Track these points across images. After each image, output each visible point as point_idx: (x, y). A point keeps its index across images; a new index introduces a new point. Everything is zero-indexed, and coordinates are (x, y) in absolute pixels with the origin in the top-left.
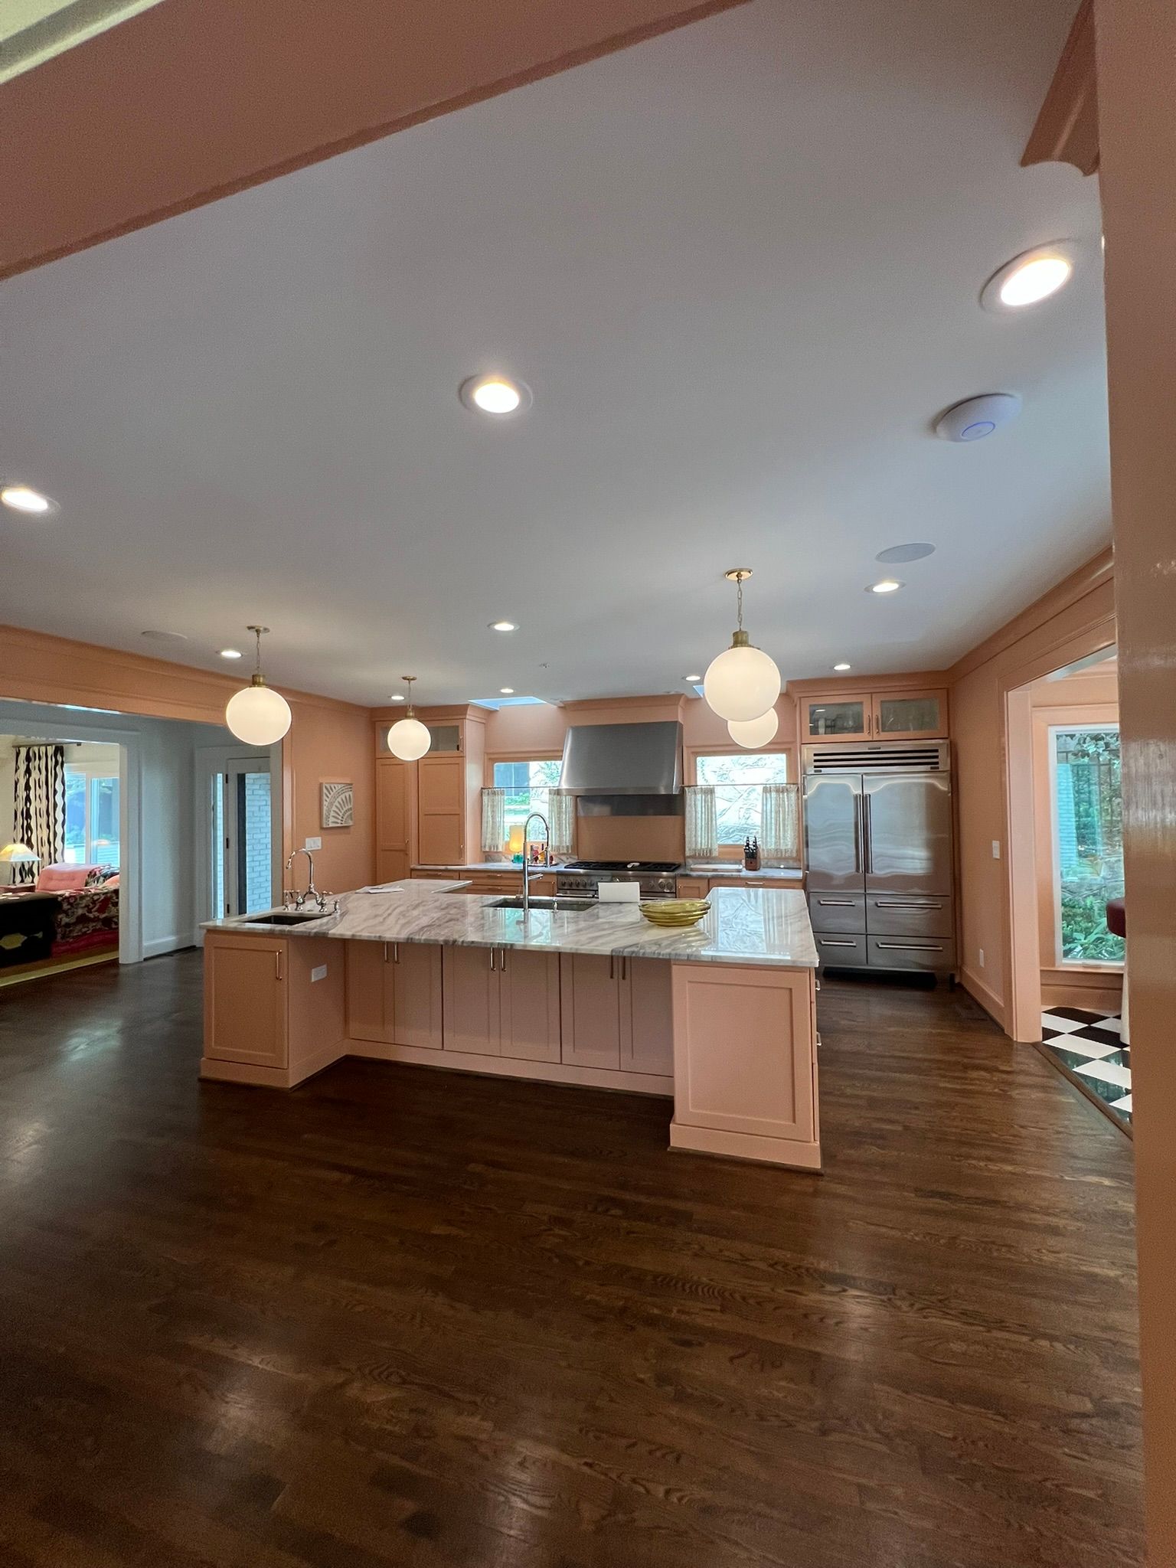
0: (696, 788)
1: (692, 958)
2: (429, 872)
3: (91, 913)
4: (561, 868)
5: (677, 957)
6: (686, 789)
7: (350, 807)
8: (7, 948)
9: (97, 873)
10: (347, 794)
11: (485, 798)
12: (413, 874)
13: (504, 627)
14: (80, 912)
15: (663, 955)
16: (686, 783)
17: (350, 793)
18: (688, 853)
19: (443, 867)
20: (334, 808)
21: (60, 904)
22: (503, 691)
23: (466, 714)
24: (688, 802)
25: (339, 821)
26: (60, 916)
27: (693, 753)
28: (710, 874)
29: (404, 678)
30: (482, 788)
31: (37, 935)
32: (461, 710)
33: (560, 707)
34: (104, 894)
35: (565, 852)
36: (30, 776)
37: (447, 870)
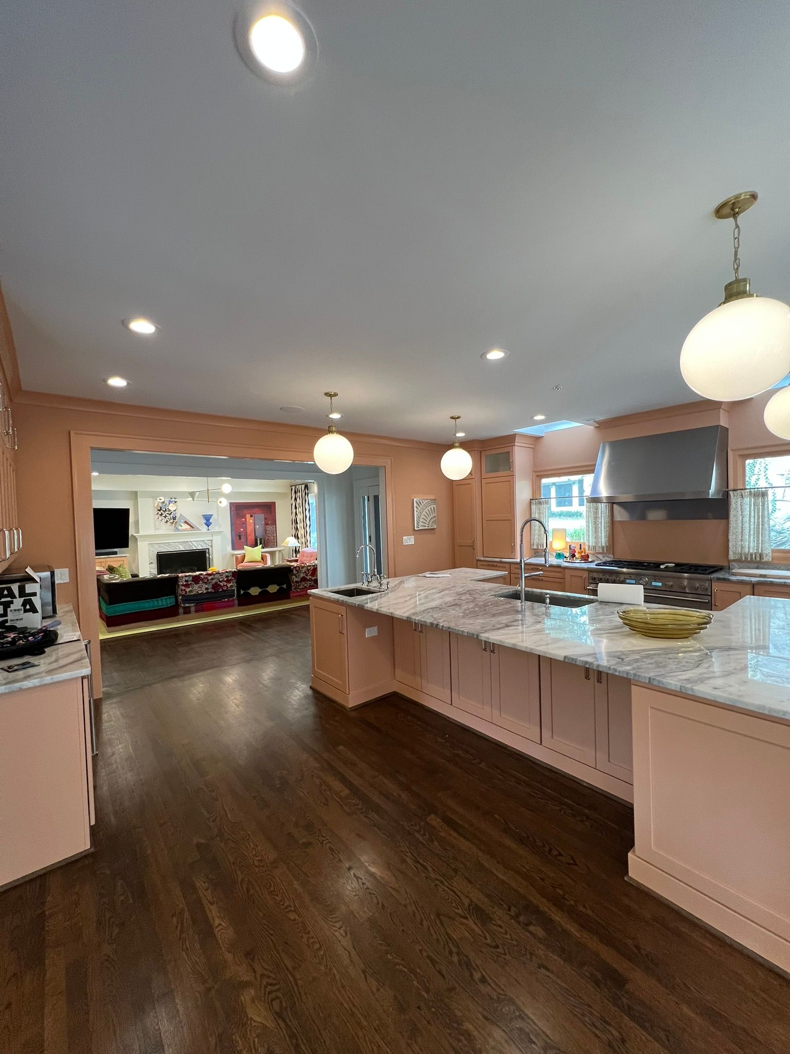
0: (743, 491)
1: (655, 683)
2: (489, 563)
3: (307, 576)
4: (593, 566)
5: (636, 678)
6: (731, 493)
7: (434, 515)
8: (271, 592)
10: (432, 507)
11: (533, 507)
12: (478, 564)
13: (495, 355)
14: (302, 575)
15: (620, 672)
16: (731, 486)
17: (435, 506)
18: (731, 557)
19: (498, 560)
20: (423, 516)
21: (292, 571)
22: (536, 418)
23: (515, 442)
24: (733, 505)
25: (427, 525)
26: (293, 577)
27: (740, 456)
28: (753, 579)
29: (452, 418)
30: (531, 499)
31: (283, 586)
32: (510, 440)
33: (596, 427)
34: (313, 566)
35: (601, 551)
36: (296, 501)
37: (501, 562)
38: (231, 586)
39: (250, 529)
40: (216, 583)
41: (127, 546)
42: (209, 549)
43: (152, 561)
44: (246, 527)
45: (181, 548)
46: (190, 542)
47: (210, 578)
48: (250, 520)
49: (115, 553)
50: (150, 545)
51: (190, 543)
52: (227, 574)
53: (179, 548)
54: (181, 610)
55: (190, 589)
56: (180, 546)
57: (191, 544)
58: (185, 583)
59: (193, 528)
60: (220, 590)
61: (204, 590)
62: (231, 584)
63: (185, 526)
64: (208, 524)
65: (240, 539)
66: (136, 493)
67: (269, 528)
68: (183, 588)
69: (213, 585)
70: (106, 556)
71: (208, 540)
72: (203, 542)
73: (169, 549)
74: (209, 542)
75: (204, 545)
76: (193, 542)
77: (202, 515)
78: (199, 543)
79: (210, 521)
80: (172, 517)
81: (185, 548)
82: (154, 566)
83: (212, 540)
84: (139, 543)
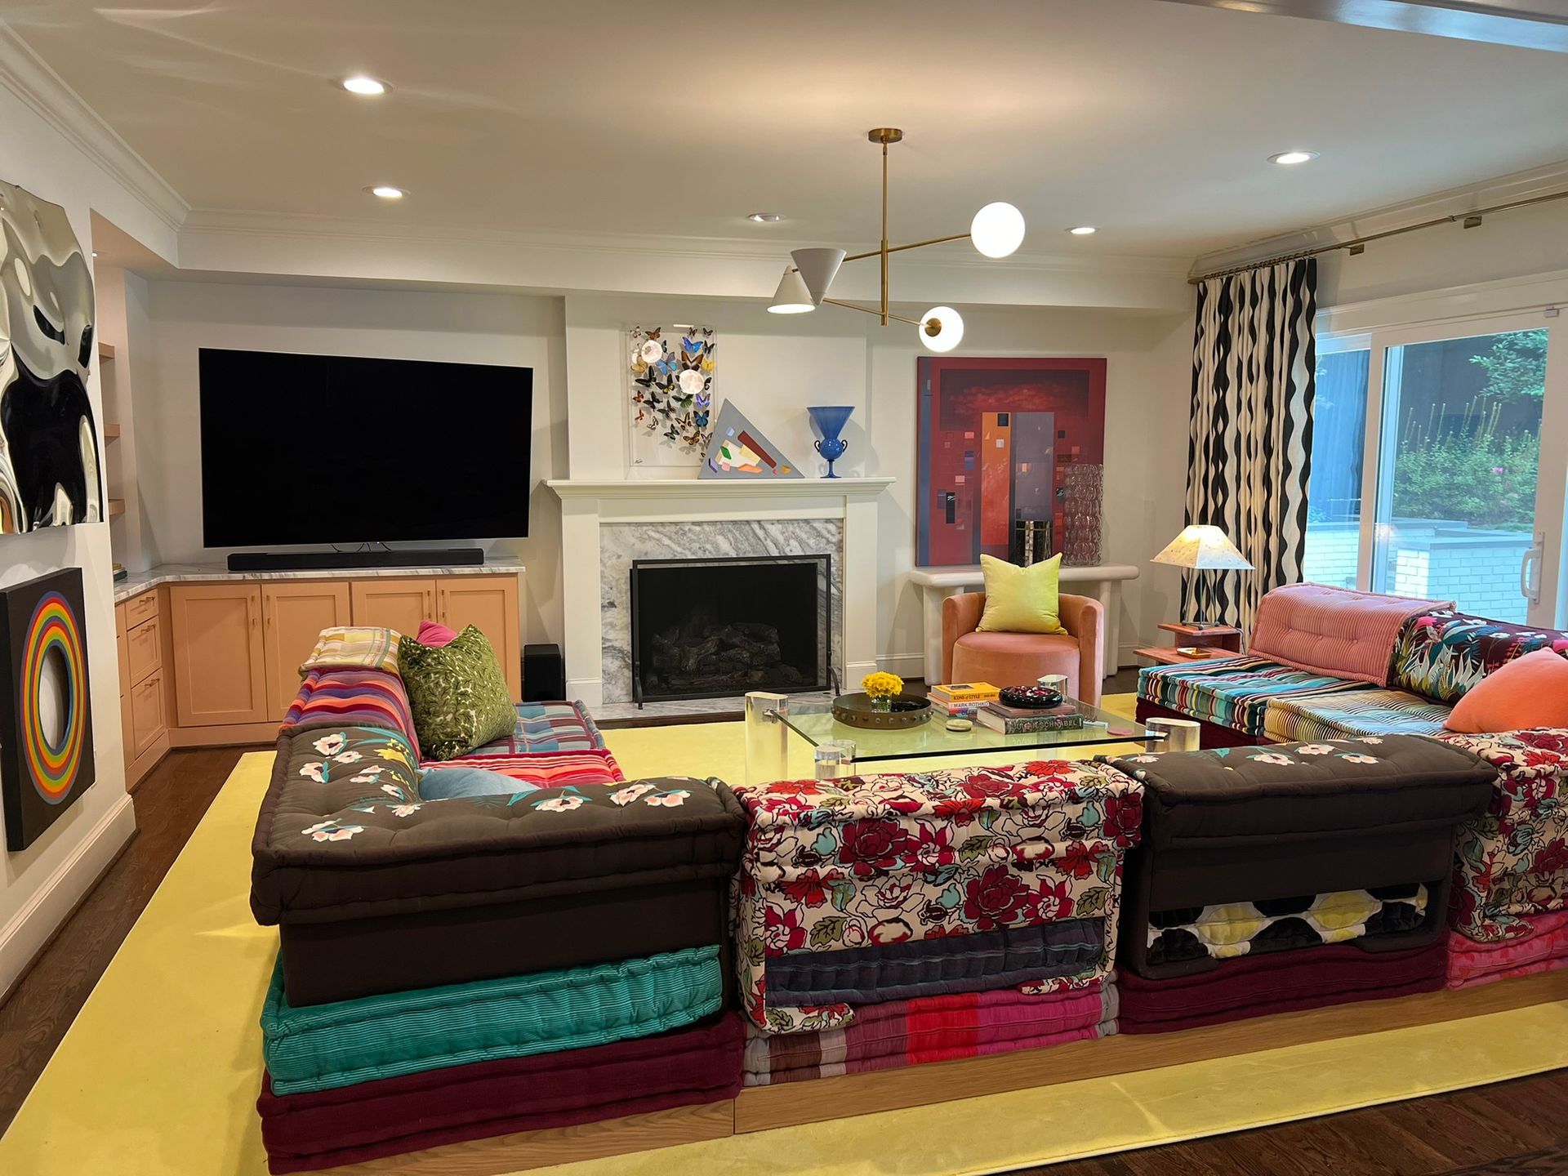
8: (1328, 936)
9: (1430, 629)
14: (1551, 832)
31: (1412, 902)
36: (1227, 351)
38: (1093, 896)
39: (993, 475)
40: (996, 873)
41: (519, 528)
42: (828, 557)
43: (614, 596)
44: (979, 463)
45: (725, 547)
46: (759, 522)
47: (958, 835)
48: (996, 440)
49: (476, 558)
50: (606, 529)
51: (756, 526)
52: (1072, 811)
53: (717, 547)
54: (758, 1057)
55: (827, 910)
56: (720, 539)
57: (760, 533)
58: (793, 873)
59: (772, 464)
60: (1020, 921)
61: (913, 919)
62: (1093, 881)
63: (743, 457)
64: (831, 450)
65: (950, 519)
66: (558, 302)
67: (1073, 475)
68: (782, 904)
69: (973, 888)
70: (439, 571)
71: (828, 521)
72: (807, 528)
73: (679, 549)
74: (832, 527)
75: (812, 542)
76: (768, 526)
77: (808, 408)
78: (791, 528)
79: (840, 438)
80: (692, 415)
81: (737, 549)
82: (622, 616)
83: (842, 520)
84: (566, 520)
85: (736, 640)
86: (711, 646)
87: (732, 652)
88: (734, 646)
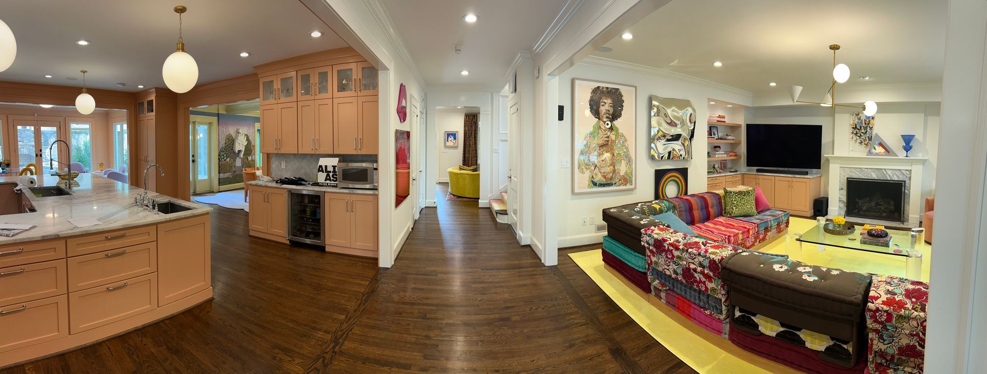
40: (688, 269)
41: (818, 167)
42: (905, 181)
43: (843, 187)
45: (874, 176)
46: (884, 169)
49: (807, 173)
50: (841, 169)
51: (884, 171)
53: (872, 176)
56: (873, 174)
57: (885, 173)
59: (888, 152)
63: (880, 150)
64: (908, 148)
69: (683, 270)
70: (792, 176)
71: (906, 170)
72: (900, 172)
73: (860, 175)
74: (908, 172)
75: (901, 176)
76: (887, 171)
77: (902, 136)
78: (894, 172)
79: (910, 145)
80: (867, 138)
81: (878, 177)
82: (844, 192)
83: (911, 170)
84: (831, 165)
85: (881, 204)
86: (873, 204)
87: (880, 207)
88: (881, 205)
